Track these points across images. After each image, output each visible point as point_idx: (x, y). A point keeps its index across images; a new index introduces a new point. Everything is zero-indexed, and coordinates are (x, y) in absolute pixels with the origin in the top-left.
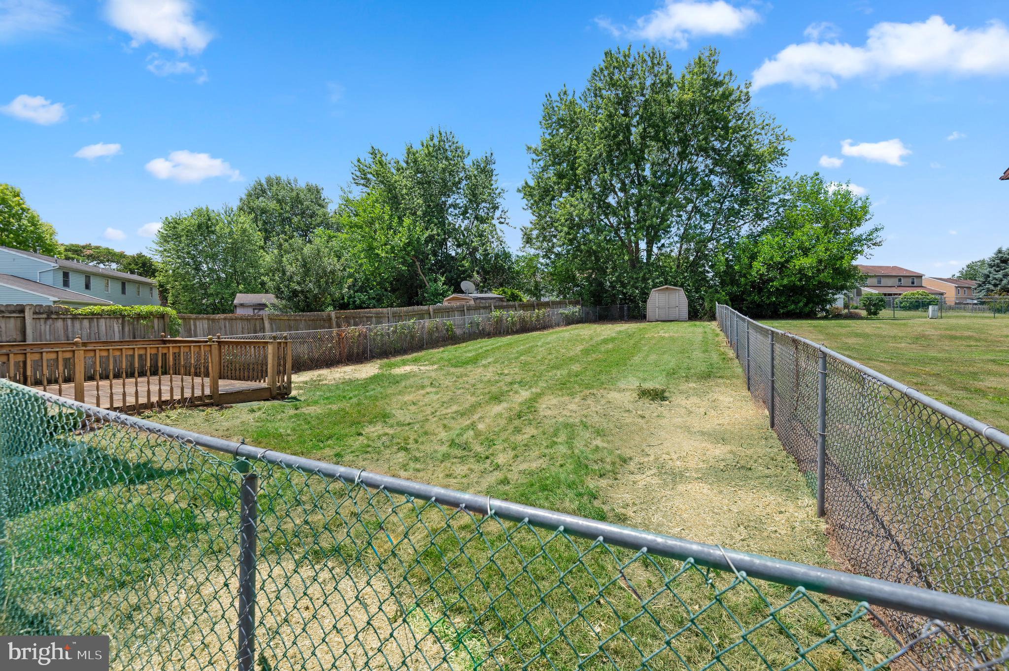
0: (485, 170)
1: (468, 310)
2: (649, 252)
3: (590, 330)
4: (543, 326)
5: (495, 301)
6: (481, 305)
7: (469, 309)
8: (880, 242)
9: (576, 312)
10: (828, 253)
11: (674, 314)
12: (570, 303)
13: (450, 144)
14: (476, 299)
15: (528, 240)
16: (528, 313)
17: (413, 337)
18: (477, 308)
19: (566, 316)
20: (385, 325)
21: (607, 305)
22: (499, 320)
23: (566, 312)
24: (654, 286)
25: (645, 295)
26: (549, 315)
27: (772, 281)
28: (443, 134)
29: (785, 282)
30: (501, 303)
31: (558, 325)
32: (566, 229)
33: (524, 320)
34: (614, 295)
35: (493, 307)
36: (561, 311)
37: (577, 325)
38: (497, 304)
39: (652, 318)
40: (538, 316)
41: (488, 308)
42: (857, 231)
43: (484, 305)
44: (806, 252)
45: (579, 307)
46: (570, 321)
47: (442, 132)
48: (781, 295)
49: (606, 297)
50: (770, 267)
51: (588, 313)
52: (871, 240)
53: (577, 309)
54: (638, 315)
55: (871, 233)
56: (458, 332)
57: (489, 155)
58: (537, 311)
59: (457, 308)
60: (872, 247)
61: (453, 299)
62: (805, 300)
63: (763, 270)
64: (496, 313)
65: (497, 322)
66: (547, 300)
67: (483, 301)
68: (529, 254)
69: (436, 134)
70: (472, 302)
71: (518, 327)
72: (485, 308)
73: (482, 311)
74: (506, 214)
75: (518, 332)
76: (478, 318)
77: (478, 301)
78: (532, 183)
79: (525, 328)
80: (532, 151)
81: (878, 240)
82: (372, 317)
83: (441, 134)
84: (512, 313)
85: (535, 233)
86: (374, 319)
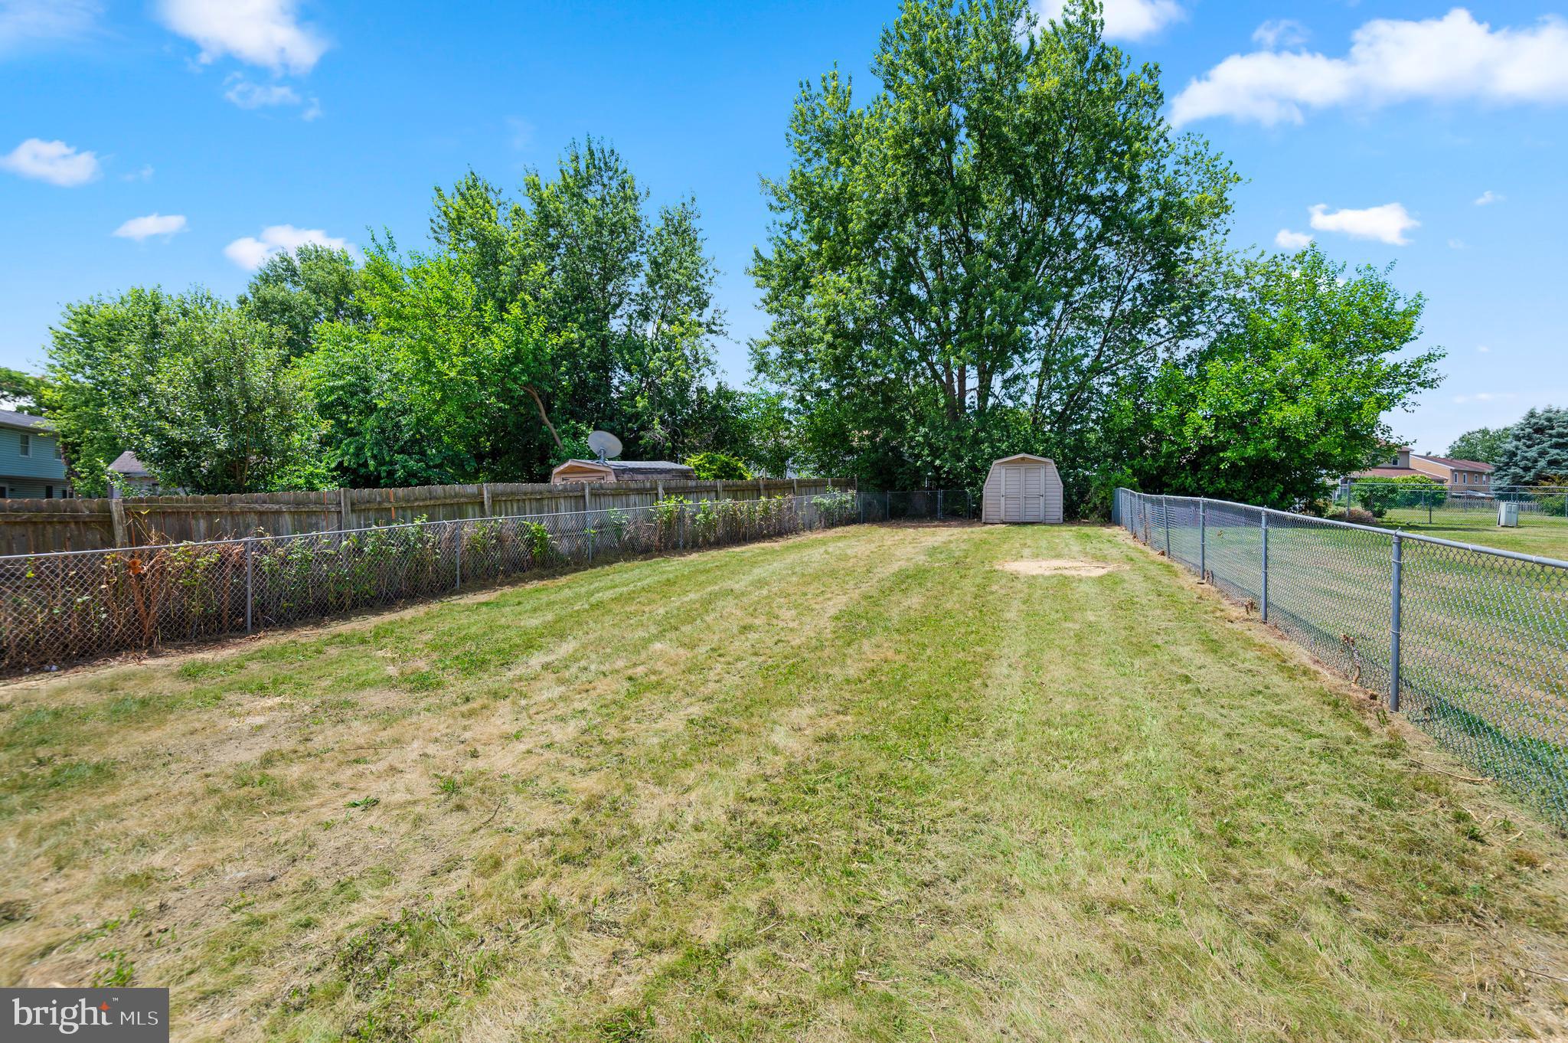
0: (680, 230)
1: (592, 494)
2: (984, 390)
3: (870, 541)
4: (776, 529)
5: (668, 476)
6: (633, 485)
7: (598, 493)
8: (1433, 380)
9: (846, 502)
10: (1338, 395)
11: (1035, 510)
12: (835, 484)
13: (611, 174)
14: (618, 473)
15: (762, 366)
16: (744, 505)
17: (421, 564)
18: (619, 493)
19: (827, 509)
20: (324, 536)
21: (905, 489)
22: (674, 521)
23: (827, 501)
24: (996, 455)
25: (978, 472)
26: (790, 508)
27: (1224, 450)
28: (598, 155)
29: (1250, 451)
30: (682, 482)
31: (810, 527)
32: (828, 337)
33: (734, 517)
34: (918, 470)
35: (660, 490)
36: (817, 499)
37: (847, 528)
38: (673, 484)
39: (992, 518)
40: (766, 510)
41: (650, 493)
42: (1389, 358)
43: (640, 485)
44: (1290, 394)
45: (852, 492)
46: (834, 519)
47: (594, 147)
48: (1235, 477)
49: (903, 473)
50: (1219, 423)
51: (870, 504)
52: (1416, 376)
53: (849, 495)
54: (966, 509)
55: (1418, 363)
56: (563, 546)
57: (687, 200)
58: (763, 499)
59: (565, 490)
60: (1418, 389)
61: (572, 470)
62: (1280, 487)
63: (1207, 430)
64: (671, 503)
65: (669, 524)
66: (794, 477)
67: (640, 477)
68: (767, 393)
69: (583, 152)
70: (612, 479)
71: (720, 531)
72: (640, 492)
73: (633, 498)
74: (724, 317)
75: (719, 544)
76: (617, 513)
77: (626, 477)
78: (770, 254)
79: (736, 534)
80: (769, 190)
81: (1430, 376)
82: (279, 513)
83: (592, 154)
84: (705, 503)
85: (775, 351)
86: (287, 520)
